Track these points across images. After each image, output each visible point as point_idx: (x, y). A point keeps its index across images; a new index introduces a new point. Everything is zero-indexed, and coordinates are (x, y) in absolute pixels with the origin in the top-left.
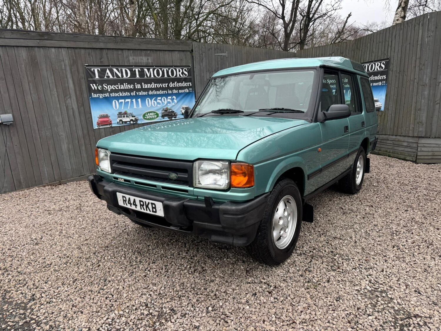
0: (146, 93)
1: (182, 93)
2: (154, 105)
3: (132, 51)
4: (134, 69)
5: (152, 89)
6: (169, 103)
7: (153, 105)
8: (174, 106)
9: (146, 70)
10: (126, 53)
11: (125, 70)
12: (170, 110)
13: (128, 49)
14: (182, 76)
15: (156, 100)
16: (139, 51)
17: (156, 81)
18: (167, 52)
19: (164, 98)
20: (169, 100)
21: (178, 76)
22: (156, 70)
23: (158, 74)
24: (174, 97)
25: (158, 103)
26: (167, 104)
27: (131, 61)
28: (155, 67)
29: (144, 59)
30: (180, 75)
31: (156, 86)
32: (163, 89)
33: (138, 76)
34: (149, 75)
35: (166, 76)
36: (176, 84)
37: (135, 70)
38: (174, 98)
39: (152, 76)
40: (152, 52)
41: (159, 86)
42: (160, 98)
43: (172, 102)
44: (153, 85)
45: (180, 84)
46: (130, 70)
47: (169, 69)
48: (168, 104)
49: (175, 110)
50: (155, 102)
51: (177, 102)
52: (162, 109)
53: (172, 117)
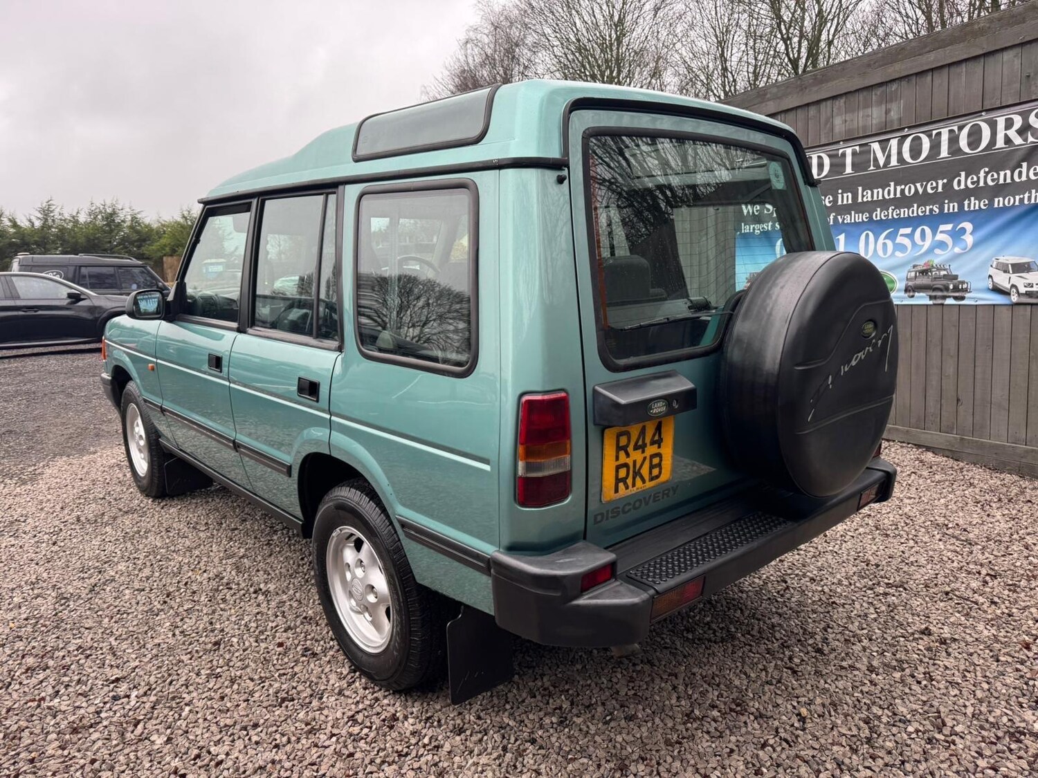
0: (863, 217)
1: (1005, 209)
2: (885, 254)
3: (842, 101)
4: (841, 151)
5: (884, 204)
6: (942, 245)
7: (880, 253)
8: (958, 256)
9: (876, 147)
10: (826, 108)
11: (820, 157)
12: (939, 270)
13: (834, 98)
14: (1018, 140)
15: (891, 237)
16: (865, 93)
17: (904, 175)
18: (963, 67)
19: (923, 231)
20: (939, 237)
21: (1000, 143)
22: (909, 140)
23: (916, 151)
24: (968, 226)
25: (902, 248)
26: (930, 251)
27: (837, 129)
28: (906, 132)
29: (875, 115)
30: (1008, 141)
31: (902, 191)
32: (923, 199)
33: (849, 170)
34: (882, 162)
35: (944, 152)
36: (985, 177)
37: (844, 155)
38: (963, 231)
39: (894, 161)
40: (904, 83)
41: (909, 190)
42: (908, 230)
43: (954, 246)
44: (892, 191)
45: (1004, 176)
46: (830, 156)
47: (961, 128)
48: (937, 251)
49: (961, 270)
50: (889, 243)
51: (975, 245)
52: (910, 267)
53: (944, 298)
